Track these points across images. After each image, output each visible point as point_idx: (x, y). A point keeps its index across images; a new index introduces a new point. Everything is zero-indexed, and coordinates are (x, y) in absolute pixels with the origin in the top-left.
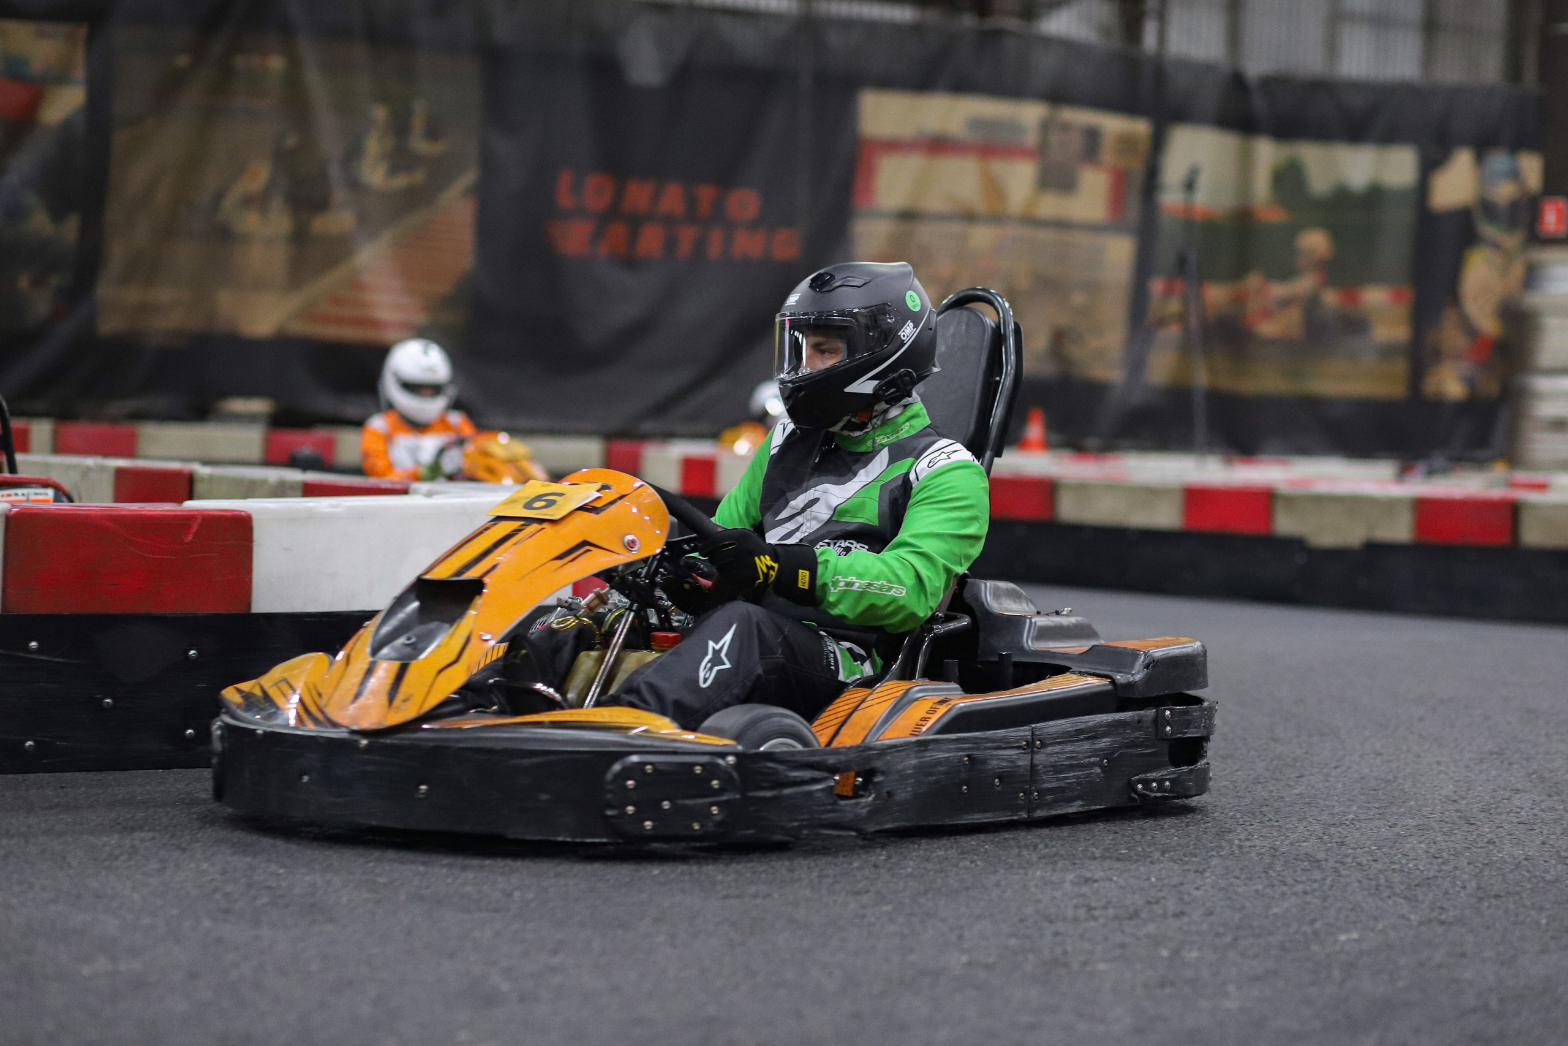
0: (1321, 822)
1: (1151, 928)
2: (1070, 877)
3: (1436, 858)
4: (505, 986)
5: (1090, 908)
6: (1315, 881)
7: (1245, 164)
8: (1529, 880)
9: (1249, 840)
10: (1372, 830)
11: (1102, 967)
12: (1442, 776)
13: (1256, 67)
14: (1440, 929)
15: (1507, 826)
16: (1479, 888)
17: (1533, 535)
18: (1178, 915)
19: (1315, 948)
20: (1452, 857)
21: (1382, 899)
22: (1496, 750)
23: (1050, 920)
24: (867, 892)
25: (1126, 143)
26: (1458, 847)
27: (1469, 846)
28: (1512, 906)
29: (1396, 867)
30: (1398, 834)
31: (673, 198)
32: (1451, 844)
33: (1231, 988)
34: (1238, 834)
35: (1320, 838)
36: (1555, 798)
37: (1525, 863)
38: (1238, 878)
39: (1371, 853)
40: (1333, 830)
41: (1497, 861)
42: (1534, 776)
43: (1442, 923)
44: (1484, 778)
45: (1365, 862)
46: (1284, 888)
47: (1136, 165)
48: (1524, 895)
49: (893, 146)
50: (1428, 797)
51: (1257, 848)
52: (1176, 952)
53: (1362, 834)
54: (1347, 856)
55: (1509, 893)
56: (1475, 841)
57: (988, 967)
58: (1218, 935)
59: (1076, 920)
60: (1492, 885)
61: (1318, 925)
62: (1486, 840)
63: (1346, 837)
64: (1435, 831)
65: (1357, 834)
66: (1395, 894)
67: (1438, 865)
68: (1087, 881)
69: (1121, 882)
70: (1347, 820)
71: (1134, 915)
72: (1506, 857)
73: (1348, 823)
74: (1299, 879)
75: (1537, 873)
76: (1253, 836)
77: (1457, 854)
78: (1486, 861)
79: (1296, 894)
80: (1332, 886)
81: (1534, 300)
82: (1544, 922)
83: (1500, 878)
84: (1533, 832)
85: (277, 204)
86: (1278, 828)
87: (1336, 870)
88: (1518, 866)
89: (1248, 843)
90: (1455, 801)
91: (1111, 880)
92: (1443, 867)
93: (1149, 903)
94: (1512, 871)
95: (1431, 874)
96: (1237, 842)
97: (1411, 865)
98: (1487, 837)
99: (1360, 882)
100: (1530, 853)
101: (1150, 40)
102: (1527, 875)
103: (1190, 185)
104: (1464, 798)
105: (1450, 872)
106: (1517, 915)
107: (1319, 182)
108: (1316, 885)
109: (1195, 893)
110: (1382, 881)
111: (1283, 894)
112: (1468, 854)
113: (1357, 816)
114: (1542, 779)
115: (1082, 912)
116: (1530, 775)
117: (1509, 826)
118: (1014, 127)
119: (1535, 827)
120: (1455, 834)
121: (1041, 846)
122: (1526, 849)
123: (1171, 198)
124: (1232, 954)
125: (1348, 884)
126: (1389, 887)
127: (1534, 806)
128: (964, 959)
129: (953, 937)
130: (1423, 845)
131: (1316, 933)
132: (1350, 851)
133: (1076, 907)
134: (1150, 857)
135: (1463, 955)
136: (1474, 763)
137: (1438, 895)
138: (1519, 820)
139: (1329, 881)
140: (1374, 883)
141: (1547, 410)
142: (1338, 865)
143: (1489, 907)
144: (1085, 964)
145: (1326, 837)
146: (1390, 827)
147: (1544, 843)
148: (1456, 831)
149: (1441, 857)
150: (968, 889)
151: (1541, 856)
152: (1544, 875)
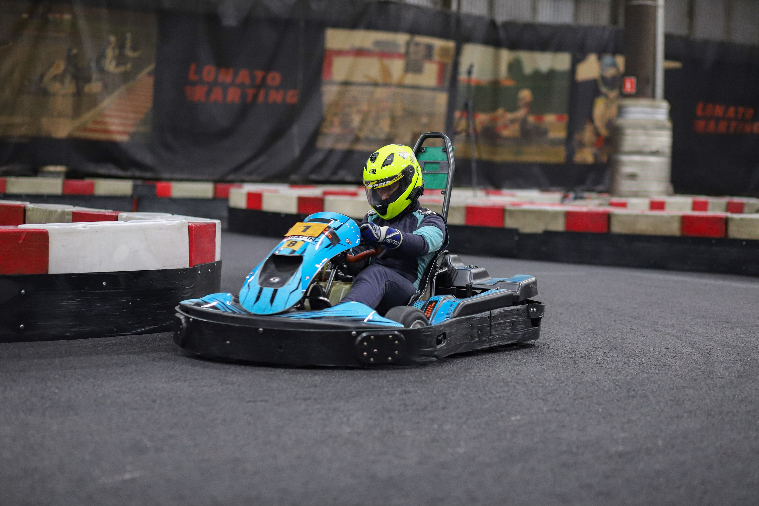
0: (511, 364)
1: (431, 415)
2: (399, 390)
3: (559, 380)
4: (149, 445)
5: (406, 406)
6: (505, 392)
7: (496, 60)
8: (597, 391)
9: (478, 372)
10: (533, 367)
11: (408, 433)
12: (567, 341)
13: (500, 18)
14: (555, 414)
15: (591, 365)
16: (575, 394)
17: (616, 228)
18: (444, 408)
19: (501, 424)
20: (565, 380)
21: (532, 400)
22: (592, 328)
23: (388, 411)
24: (310, 398)
25: (444, 51)
26: (569, 375)
27: (573, 374)
28: (588, 403)
29: (541, 385)
30: (544, 369)
31: (244, 76)
32: (566, 374)
33: (462, 443)
34: (475, 370)
35: (510, 371)
36: (614, 351)
37: (596, 382)
38: (471, 390)
39: (531, 378)
40: (516, 368)
41: (584, 381)
42: (606, 341)
43: (556, 411)
44: (585, 342)
45: (527, 382)
46: (491, 396)
47: (449, 61)
48: (594, 398)
49: (340, 53)
50: (560, 351)
51: (482, 376)
52: (440, 426)
53: (528, 369)
54: (520, 380)
55: (587, 397)
56: (576, 372)
57: (359, 434)
58: (460, 418)
59: (399, 411)
60: (580, 393)
61: (504, 413)
62: (581, 372)
63: (521, 371)
64: (560, 367)
65: (526, 369)
66: (538, 398)
67: (559, 384)
68: (407, 392)
69: (421, 393)
70: (522, 362)
71: (425, 408)
72: (589, 380)
73: (523, 364)
74: (498, 391)
75: (601, 387)
76: (481, 370)
77: (568, 378)
78: (580, 382)
79: (496, 398)
80: (512, 394)
81: (620, 122)
82: (600, 410)
83: (585, 390)
84: (602, 368)
85: (68, 79)
86: (492, 367)
87: (515, 387)
88: (593, 384)
89: (478, 374)
90: (571, 353)
91: (416, 392)
92: (561, 385)
93: (432, 403)
94: (590, 386)
95: (555, 388)
96: (473, 373)
97: (547, 384)
98: (582, 370)
99: (524, 392)
100: (599, 378)
101: (454, 6)
102: (596, 388)
103: (470, 72)
104: (574, 351)
105: (563, 387)
106: (589, 407)
107: (528, 69)
108: (505, 394)
109: (452, 398)
110: (534, 391)
111: (490, 398)
112: (572, 378)
113: (527, 361)
114: (609, 342)
115: (402, 407)
116: (605, 340)
117: (592, 365)
118: (394, 44)
119: (603, 365)
120: (569, 369)
121: (388, 376)
122: (598, 376)
123: (463, 76)
124: (464, 427)
125: (519, 393)
126: (536, 394)
127: (604, 355)
128: (348, 430)
129: (345, 420)
130: (554, 374)
131: (502, 417)
132: (522, 377)
133: (400, 405)
134: (435, 381)
135: (564, 426)
136: (581, 335)
137: (557, 398)
138: (597, 362)
139: (511, 392)
140: (530, 393)
141: (627, 170)
142: (516, 384)
143: (578, 404)
144: (400, 432)
145: (512, 371)
146: (540, 366)
147: (606, 373)
148: (569, 368)
149: (561, 380)
150: (354, 397)
151: (604, 379)
152: (603, 388)
